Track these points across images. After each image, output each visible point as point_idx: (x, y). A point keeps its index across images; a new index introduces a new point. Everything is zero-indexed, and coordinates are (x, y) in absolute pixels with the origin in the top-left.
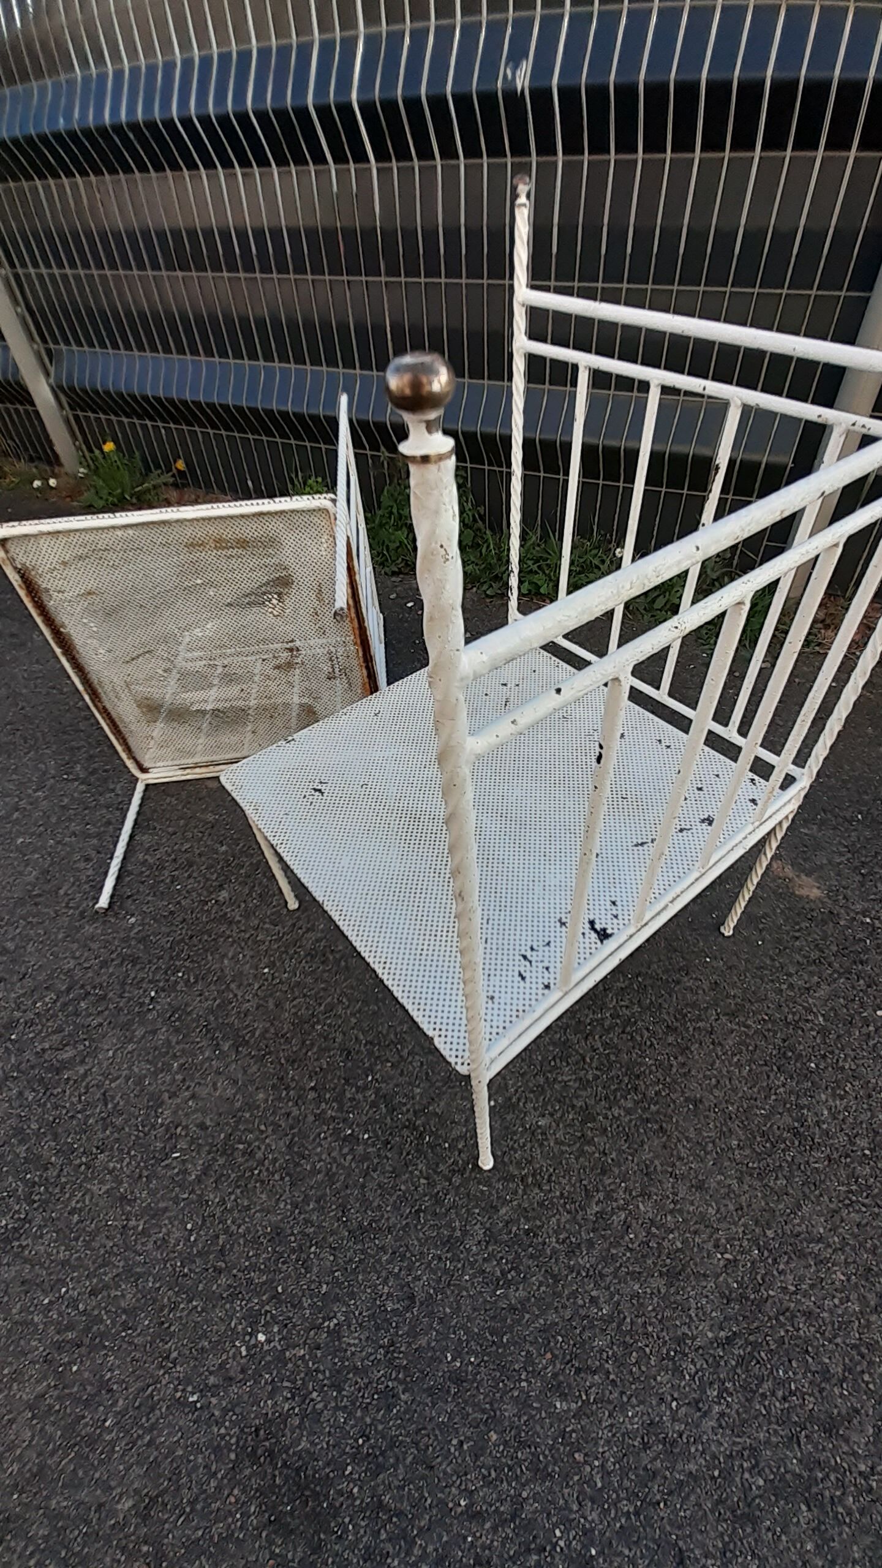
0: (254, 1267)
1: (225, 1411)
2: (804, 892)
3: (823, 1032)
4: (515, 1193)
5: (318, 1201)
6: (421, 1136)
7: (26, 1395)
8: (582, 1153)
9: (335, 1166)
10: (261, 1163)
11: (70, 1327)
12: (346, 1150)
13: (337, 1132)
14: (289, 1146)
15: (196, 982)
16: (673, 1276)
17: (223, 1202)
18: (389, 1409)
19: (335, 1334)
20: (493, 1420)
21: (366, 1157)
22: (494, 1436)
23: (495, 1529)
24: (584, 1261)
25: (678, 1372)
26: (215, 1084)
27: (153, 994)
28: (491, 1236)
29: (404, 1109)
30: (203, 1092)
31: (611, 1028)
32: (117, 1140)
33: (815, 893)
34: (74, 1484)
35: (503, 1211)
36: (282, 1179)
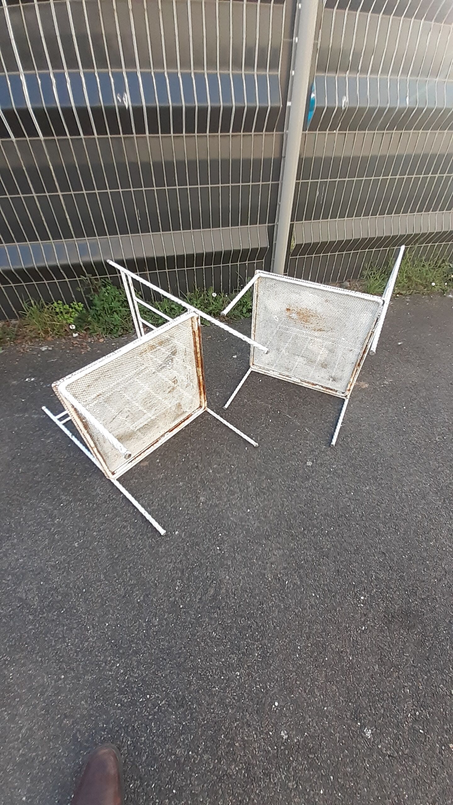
0: (342, 586)
1: (373, 622)
2: (364, 387)
3: (399, 420)
4: (379, 509)
5: (339, 555)
6: (346, 517)
7: (322, 680)
8: (382, 488)
9: (333, 543)
10: (313, 561)
11: (313, 652)
12: (331, 537)
13: (324, 535)
14: (315, 549)
15: (229, 533)
16: (424, 498)
17: (315, 580)
18: (404, 580)
19: (377, 578)
20: (424, 559)
21: (338, 534)
22: (428, 562)
23: (445, 578)
24: (406, 510)
25: (442, 515)
26: (274, 554)
27: (218, 548)
28: (385, 523)
29: (334, 513)
30: (273, 559)
31: (359, 453)
32: (264, 597)
33: (367, 385)
34: (360, 680)
35: (381, 516)
36: (323, 559)
